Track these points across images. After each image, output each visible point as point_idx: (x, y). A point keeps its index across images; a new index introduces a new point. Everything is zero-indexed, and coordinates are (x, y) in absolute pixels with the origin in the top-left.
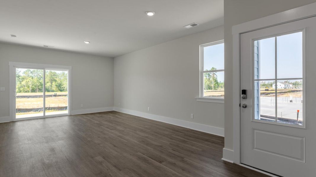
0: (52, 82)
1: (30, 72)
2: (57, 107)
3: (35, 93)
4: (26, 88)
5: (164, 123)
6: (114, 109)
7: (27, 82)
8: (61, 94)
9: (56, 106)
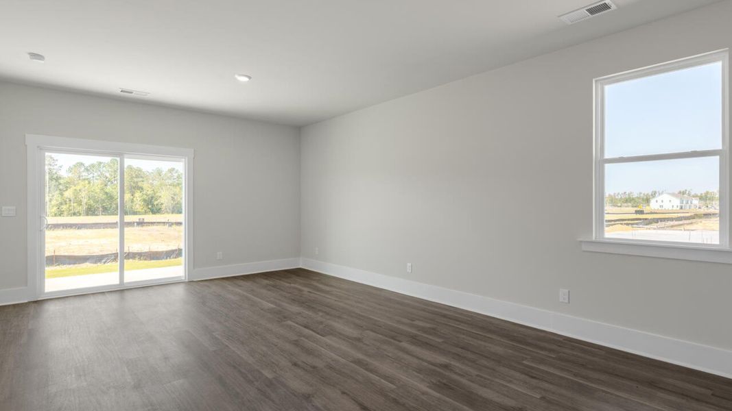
0: (134, 193)
1: (83, 169)
2: (147, 251)
3: (94, 217)
4: (75, 204)
5: (467, 311)
6: (301, 265)
7: (76, 193)
8: (155, 221)
9: (145, 249)
